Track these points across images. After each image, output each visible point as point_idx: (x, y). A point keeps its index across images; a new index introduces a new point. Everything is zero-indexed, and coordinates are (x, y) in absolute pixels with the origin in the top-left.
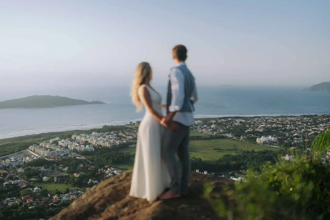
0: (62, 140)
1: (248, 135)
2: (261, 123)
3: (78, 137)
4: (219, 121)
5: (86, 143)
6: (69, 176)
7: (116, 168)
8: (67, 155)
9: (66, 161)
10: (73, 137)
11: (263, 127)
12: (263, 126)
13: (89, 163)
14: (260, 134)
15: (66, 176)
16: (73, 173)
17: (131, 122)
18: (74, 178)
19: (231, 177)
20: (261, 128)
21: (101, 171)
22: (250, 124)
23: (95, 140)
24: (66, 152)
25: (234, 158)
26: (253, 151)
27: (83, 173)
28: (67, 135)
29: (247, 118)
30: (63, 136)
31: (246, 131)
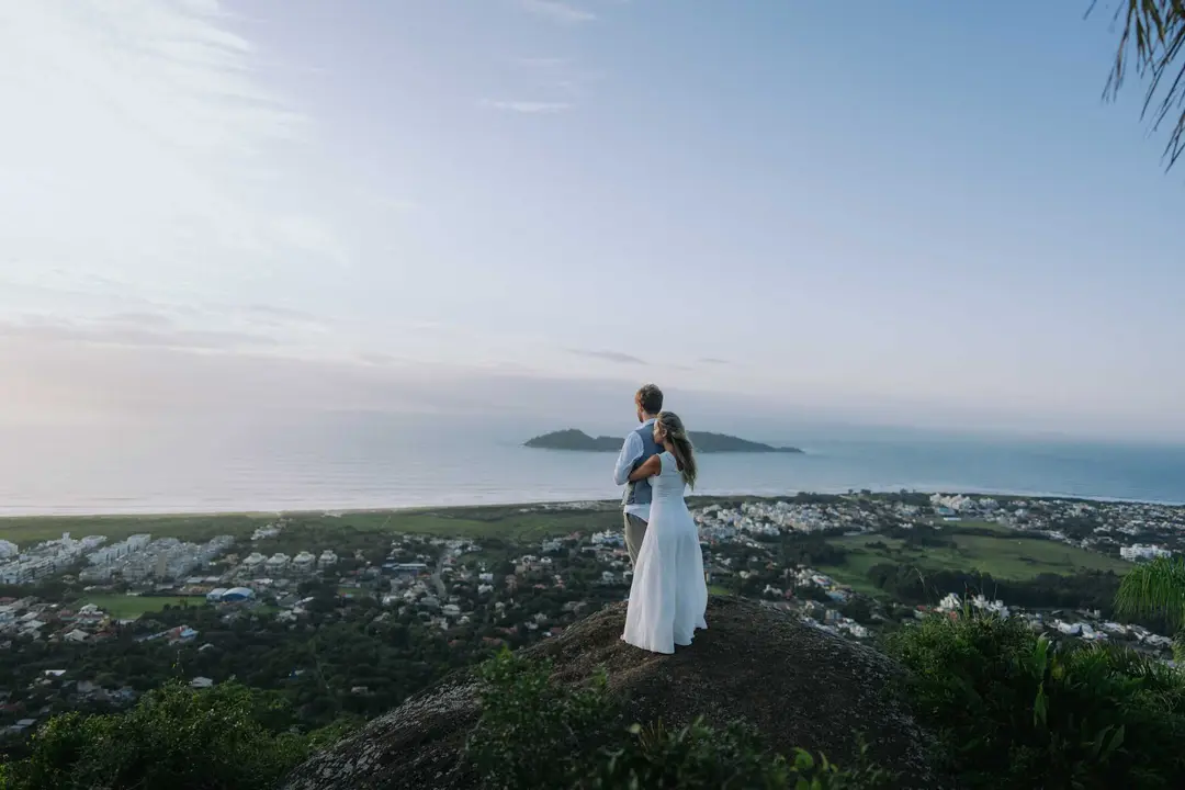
0: (725, 511)
1: (1099, 538)
2: (1132, 516)
3: (753, 508)
4: (1034, 504)
5: (766, 520)
6: (731, 576)
7: (817, 571)
8: (731, 537)
9: (727, 548)
10: (744, 506)
11: (1139, 525)
12: (1137, 522)
13: (766, 556)
14: (1132, 540)
15: (726, 575)
16: (738, 570)
17: (851, 491)
18: (741, 579)
19: (1057, 621)
20: (1132, 528)
21: (789, 573)
22: (1105, 516)
23: (783, 517)
24: (731, 531)
25: (1066, 582)
26: (1111, 573)
27: (756, 573)
28: (734, 503)
29: (1100, 503)
30: (726, 503)
31: (1095, 530)
